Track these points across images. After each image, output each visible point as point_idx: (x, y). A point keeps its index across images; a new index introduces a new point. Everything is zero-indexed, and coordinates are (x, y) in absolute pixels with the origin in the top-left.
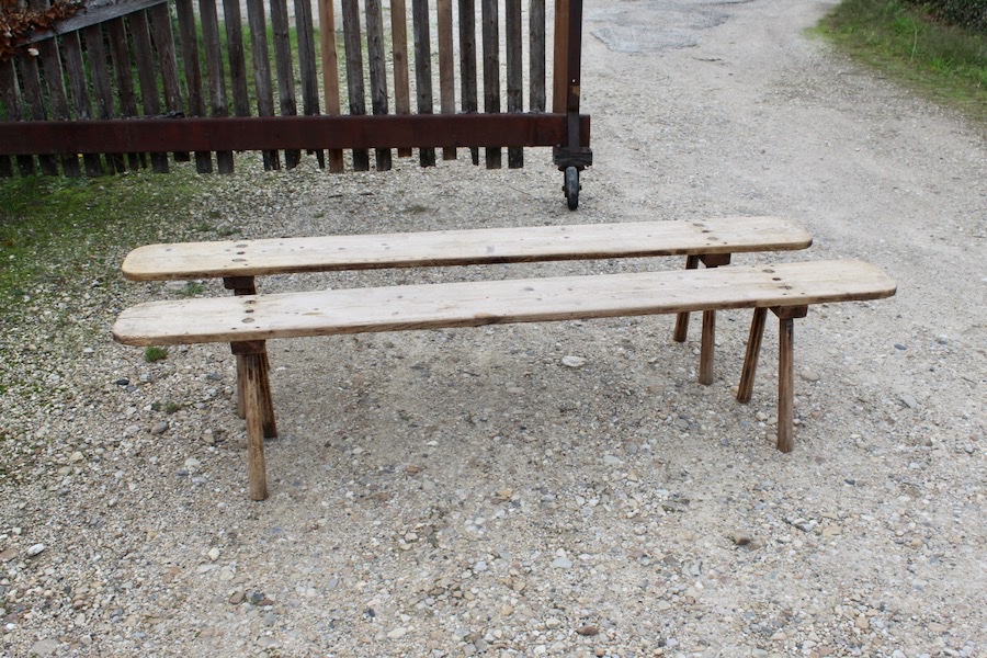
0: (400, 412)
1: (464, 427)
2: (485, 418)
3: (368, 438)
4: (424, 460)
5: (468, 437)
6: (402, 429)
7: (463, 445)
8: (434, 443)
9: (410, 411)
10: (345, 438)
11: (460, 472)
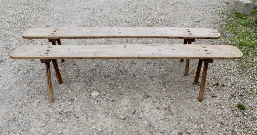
0: (153, 80)
1: (136, 74)
2: (130, 76)
3: (161, 72)
4: (147, 66)
5: (135, 71)
6: (152, 75)
7: (137, 69)
8: (144, 70)
9: (150, 80)
10: (167, 73)
11: (139, 63)
